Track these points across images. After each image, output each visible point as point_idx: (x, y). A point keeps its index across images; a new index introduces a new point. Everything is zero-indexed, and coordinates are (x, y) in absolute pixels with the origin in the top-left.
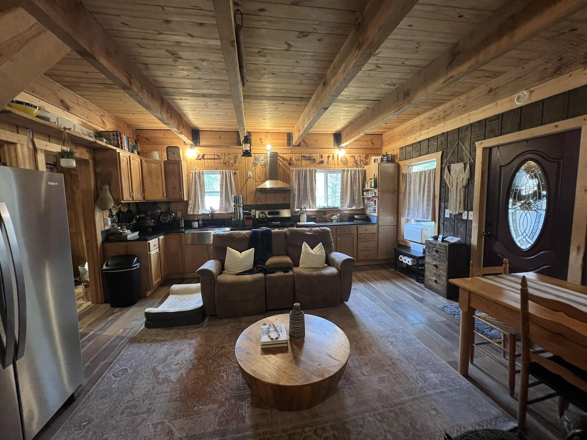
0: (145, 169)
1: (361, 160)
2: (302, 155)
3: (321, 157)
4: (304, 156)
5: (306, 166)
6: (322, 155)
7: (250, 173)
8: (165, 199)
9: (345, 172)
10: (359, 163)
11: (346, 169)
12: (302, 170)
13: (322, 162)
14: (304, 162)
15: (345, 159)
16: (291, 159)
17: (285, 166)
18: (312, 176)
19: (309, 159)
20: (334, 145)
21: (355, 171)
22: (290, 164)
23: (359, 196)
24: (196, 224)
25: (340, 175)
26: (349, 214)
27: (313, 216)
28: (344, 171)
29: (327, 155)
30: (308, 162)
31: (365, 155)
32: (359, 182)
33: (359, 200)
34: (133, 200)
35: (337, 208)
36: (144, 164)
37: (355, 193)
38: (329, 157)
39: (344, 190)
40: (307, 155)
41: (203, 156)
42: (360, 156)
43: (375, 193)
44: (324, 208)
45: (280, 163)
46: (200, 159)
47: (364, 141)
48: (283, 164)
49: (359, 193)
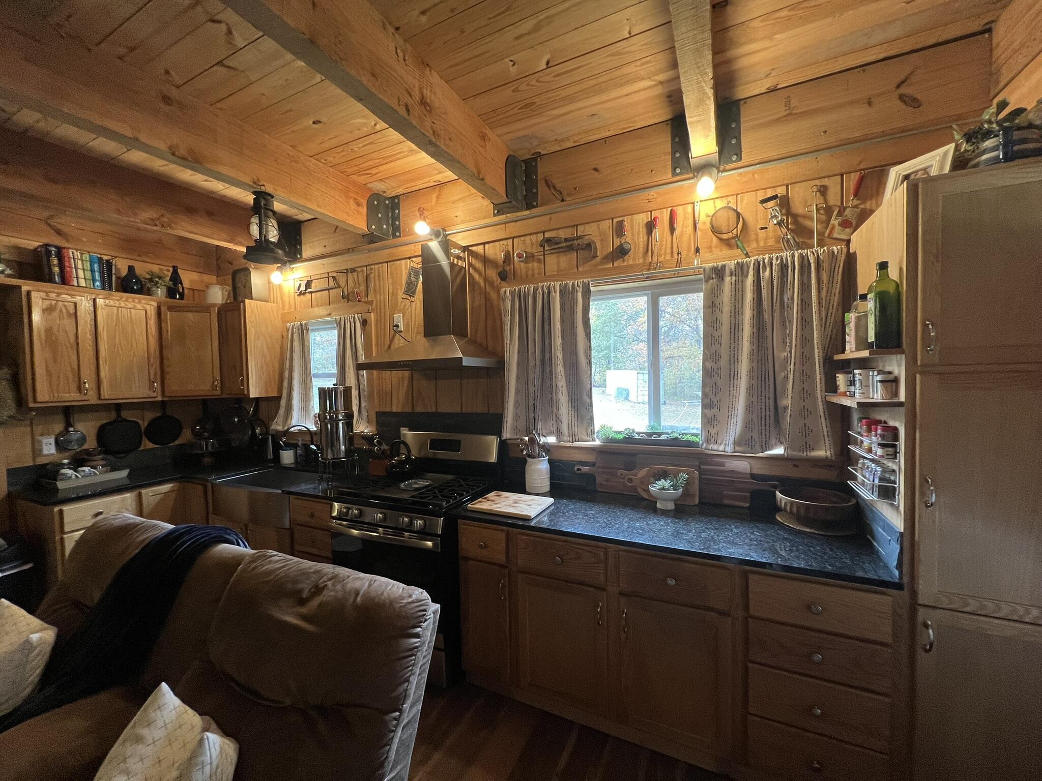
0: (168, 327)
1: (828, 211)
2: (547, 235)
3: (619, 230)
4: (549, 241)
5: (560, 275)
6: (621, 223)
7: (399, 318)
8: (218, 393)
9: (728, 279)
10: (814, 225)
11: (731, 264)
12: (535, 290)
13: (621, 252)
14: (552, 261)
15: (733, 216)
16: (508, 258)
17: (492, 284)
18: (573, 312)
19: (570, 248)
20: (674, 169)
21: (783, 267)
22: (503, 276)
23: (805, 393)
24: (287, 457)
25: (698, 299)
26: (753, 476)
27: (585, 469)
28: (719, 273)
29: (643, 218)
30: (565, 261)
31: (855, 177)
32: (805, 322)
33: (805, 412)
34: (100, 398)
35: (689, 444)
36: (168, 316)
37: (780, 376)
38: (650, 226)
39: (723, 362)
40: (563, 234)
41: (308, 284)
42: (823, 191)
43: (891, 382)
44: (629, 439)
45: (476, 276)
46: (304, 294)
47: (852, 103)
48: (486, 280)
49: (805, 376)
